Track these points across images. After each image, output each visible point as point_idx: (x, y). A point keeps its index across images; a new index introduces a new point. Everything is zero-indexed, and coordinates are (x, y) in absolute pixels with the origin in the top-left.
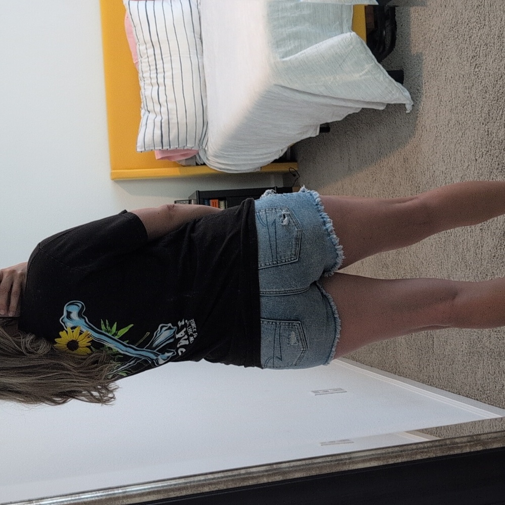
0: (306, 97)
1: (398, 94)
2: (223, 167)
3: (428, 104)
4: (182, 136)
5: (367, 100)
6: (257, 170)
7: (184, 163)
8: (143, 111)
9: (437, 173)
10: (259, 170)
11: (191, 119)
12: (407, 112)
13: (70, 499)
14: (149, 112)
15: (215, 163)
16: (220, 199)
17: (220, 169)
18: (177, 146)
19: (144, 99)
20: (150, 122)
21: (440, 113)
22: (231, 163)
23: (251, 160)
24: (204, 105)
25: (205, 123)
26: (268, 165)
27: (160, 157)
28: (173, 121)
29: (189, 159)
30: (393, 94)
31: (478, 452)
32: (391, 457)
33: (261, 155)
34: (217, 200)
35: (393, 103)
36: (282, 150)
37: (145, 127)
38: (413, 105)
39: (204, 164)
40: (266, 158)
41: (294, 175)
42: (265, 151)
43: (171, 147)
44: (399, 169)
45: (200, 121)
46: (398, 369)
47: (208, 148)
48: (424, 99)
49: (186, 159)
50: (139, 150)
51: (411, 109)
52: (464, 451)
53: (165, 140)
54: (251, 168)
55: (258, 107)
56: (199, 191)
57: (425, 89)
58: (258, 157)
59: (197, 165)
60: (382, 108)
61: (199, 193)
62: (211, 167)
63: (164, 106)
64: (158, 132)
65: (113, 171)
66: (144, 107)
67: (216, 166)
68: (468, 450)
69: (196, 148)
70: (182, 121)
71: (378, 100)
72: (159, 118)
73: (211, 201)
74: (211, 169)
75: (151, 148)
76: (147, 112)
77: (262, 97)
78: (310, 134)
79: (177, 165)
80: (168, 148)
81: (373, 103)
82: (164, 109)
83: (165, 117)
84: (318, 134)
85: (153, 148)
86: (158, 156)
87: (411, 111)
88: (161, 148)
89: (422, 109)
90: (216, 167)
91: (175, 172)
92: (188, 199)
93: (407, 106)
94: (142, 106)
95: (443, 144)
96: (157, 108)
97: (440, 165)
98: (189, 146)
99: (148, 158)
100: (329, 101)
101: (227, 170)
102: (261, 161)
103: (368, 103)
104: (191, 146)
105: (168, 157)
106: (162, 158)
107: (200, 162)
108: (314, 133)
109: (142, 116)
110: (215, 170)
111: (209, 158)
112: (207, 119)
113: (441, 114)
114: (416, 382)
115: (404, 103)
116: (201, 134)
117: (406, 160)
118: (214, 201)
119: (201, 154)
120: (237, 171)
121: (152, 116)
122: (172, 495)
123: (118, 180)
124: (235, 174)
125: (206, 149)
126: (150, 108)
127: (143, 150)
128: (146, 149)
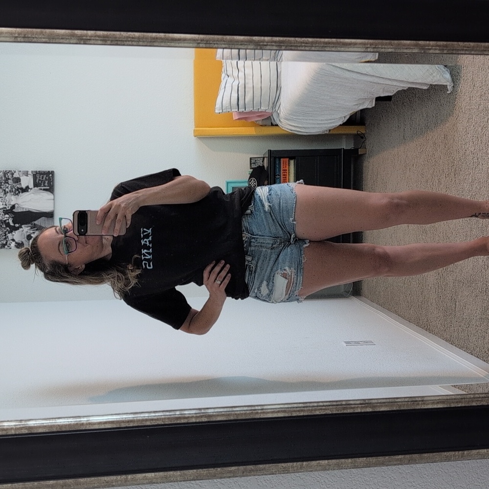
0: (355, 76)
1: (438, 76)
2: (293, 128)
3: (464, 87)
4: (257, 99)
5: (410, 80)
6: (326, 132)
7: (261, 123)
8: (223, 75)
9: (468, 152)
10: (327, 133)
11: (266, 84)
12: (448, 92)
13: (48, 422)
14: (228, 76)
15: (287, 125)
16: (291, 158)
17: (291, 130)
18: (252, 109)
19: (225, 64)
20: (228, 86)
21: (472, 97)
22: (300, 126)
23: (318, 124)
24: (279, 70)
25: (278, 88)
26: (335, 128)
27: (237, 118)
28: (249, 85)
29: (266, 119)
30: (434, 76)
31: (367, 412)
32: (295, 411)
33: (326, 120)
34: (288, 159)
35: (434, 84)
36: (344, 117)
37: (224, 90)
38: (453, 87)
39: (277, 125)
40: (331, 123)
41: (362, 138)
42: (329, 117)
43: (246, 110)
44: (440, 143)
45: (274, 85)
46: (429, 327)
47: (280, 111)
48: (462, 81)
49: (263, 120)
50: (217, 111)
51: (452, 90)
52: (356, 411)
53: (241, 102)
54: (319, 130)
55: (315, 81)
56: (270, 150)
57: (464, 72)
58: (323, 122)
59: (272, 125)
60: (425, 88)
61: (270, 152)
62: (283, 128)
63: (242, 71)
64: (235, 95)
65: (196, 129)
66: (224, 71)
67: (287, 127)
68: (359, 410)
69: (270, 111)
70: (257, 86)
71: (420, 81)
72: (236, 83)
73: (282, 159)
74: (283, 130)
75: (228, 110)
76: (227, 76)
77: (317, 73)
78: (366, 105)
79: (255, 124)
80: (244, 110)
81: (417, 83)
82: (241, 74)
83: (242, 82)
84: (374, 105)
85: (230, 110)
86: (235, 117)
87: (451, 92)
88: (237, 110)
89: (460, 91)
90: (288, 129)
91: (251, 131)
92: (262, 156)
93: (448, 87)
94: (223, 70)
95: (474, 126)
96: (235, 73)
97: (470, 146)
98: (263, 108)
99: (226, 118)
100: (376, 80)
101: (298, 131)
102: (326, 126)
103: (413, 83)
104: (265, 109)
105: (245, 118)
106: (239, 119)
107: (274, 123)
108: (369, 104)
109: (222, 80)
110: (285, 131)
111: (281, 120)
112: (280, 84)
113: (474, 99)
114: (441, 339)
115: (445, 84)
116: (275, 97)
117: (445, 137)
118: (285, 159)
119: (275, 116)
120: (307, 133)
121: (230, 80)
122: (123, 425)
123: (201, 137)
124: (305, 135)
125: (279, 112)
126: (229, 73)
127: (221, 111)
128: (224, 111)
